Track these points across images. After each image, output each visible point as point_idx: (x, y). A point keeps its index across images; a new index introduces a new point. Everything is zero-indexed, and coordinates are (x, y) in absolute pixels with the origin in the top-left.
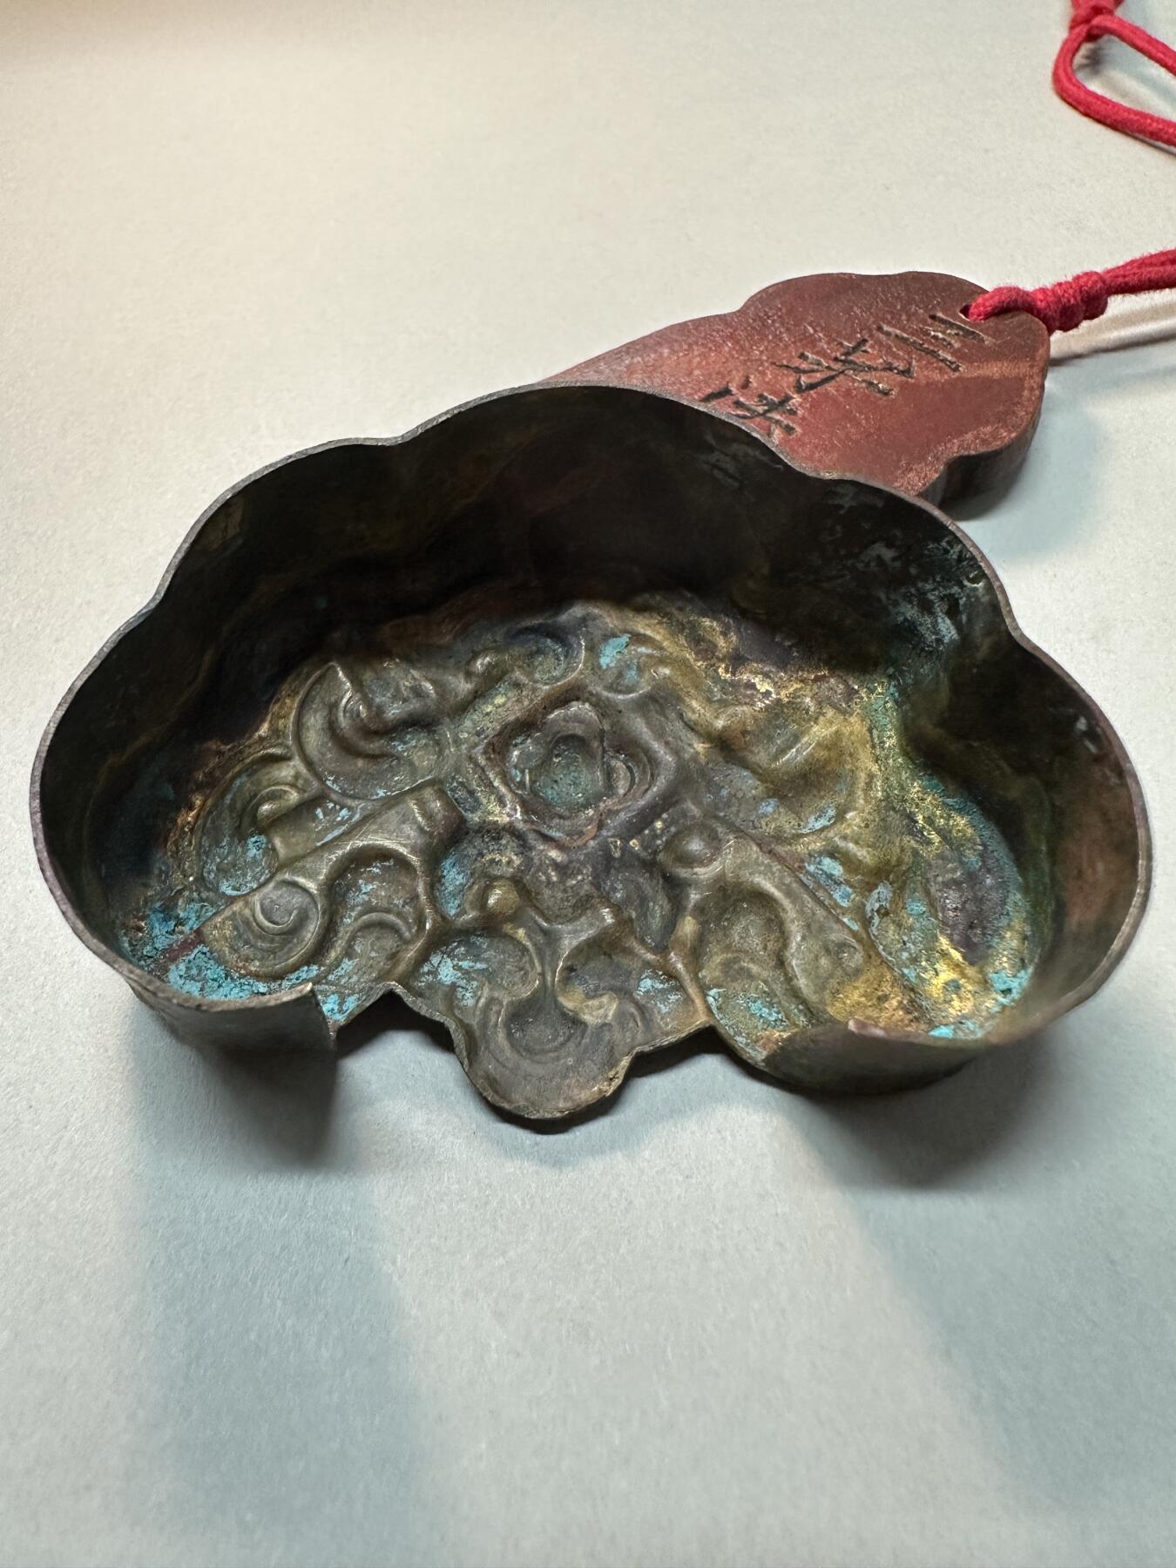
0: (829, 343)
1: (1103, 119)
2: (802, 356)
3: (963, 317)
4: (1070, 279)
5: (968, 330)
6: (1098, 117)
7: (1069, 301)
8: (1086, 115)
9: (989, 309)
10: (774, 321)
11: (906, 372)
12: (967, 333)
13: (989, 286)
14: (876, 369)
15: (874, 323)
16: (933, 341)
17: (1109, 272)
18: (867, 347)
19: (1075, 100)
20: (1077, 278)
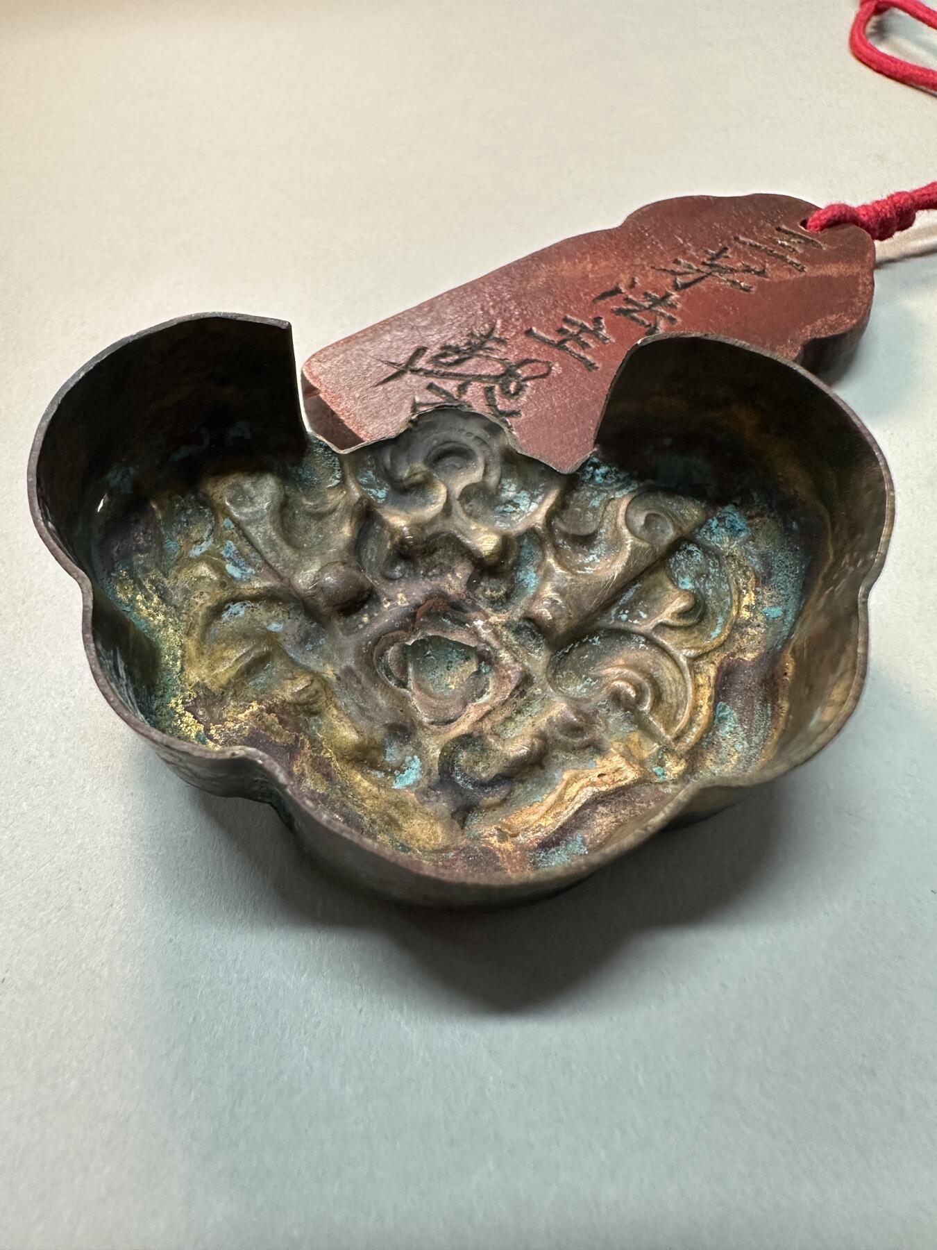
0: (696, 251)
1: (894, 75)
2: (676, 262)
3: (803, 229)
4: (885, 197)
5: (808, 239)
6: (888, 73)
7: (886, 215)
8: (879, 71)
9: (824, 222)
10: (650, 235)
11: (762, 273)
12: (807, 241)
13: (822, 204)
14: (736, 271)
15: (732, 234)
16: (781, 248)
17: (915, 191)
18: (728, 253)
19: (869, 60)
20: (891, 197)
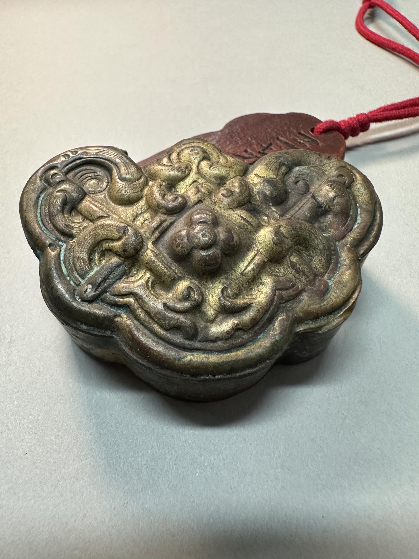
0: (257, 145)
2: (246, 151)
3: (311, 133)
4: (355, 116)
7: (354, 126)
8: (368, 39)
9: (322, 130)
10: (235, 135)
12: (313, 140)
13: (323, 119)
15: (276, 136)
16: (299, 144)
17: (371, 112)
18: (272, 147)
19: (364, 33)
20: (358, 116)
